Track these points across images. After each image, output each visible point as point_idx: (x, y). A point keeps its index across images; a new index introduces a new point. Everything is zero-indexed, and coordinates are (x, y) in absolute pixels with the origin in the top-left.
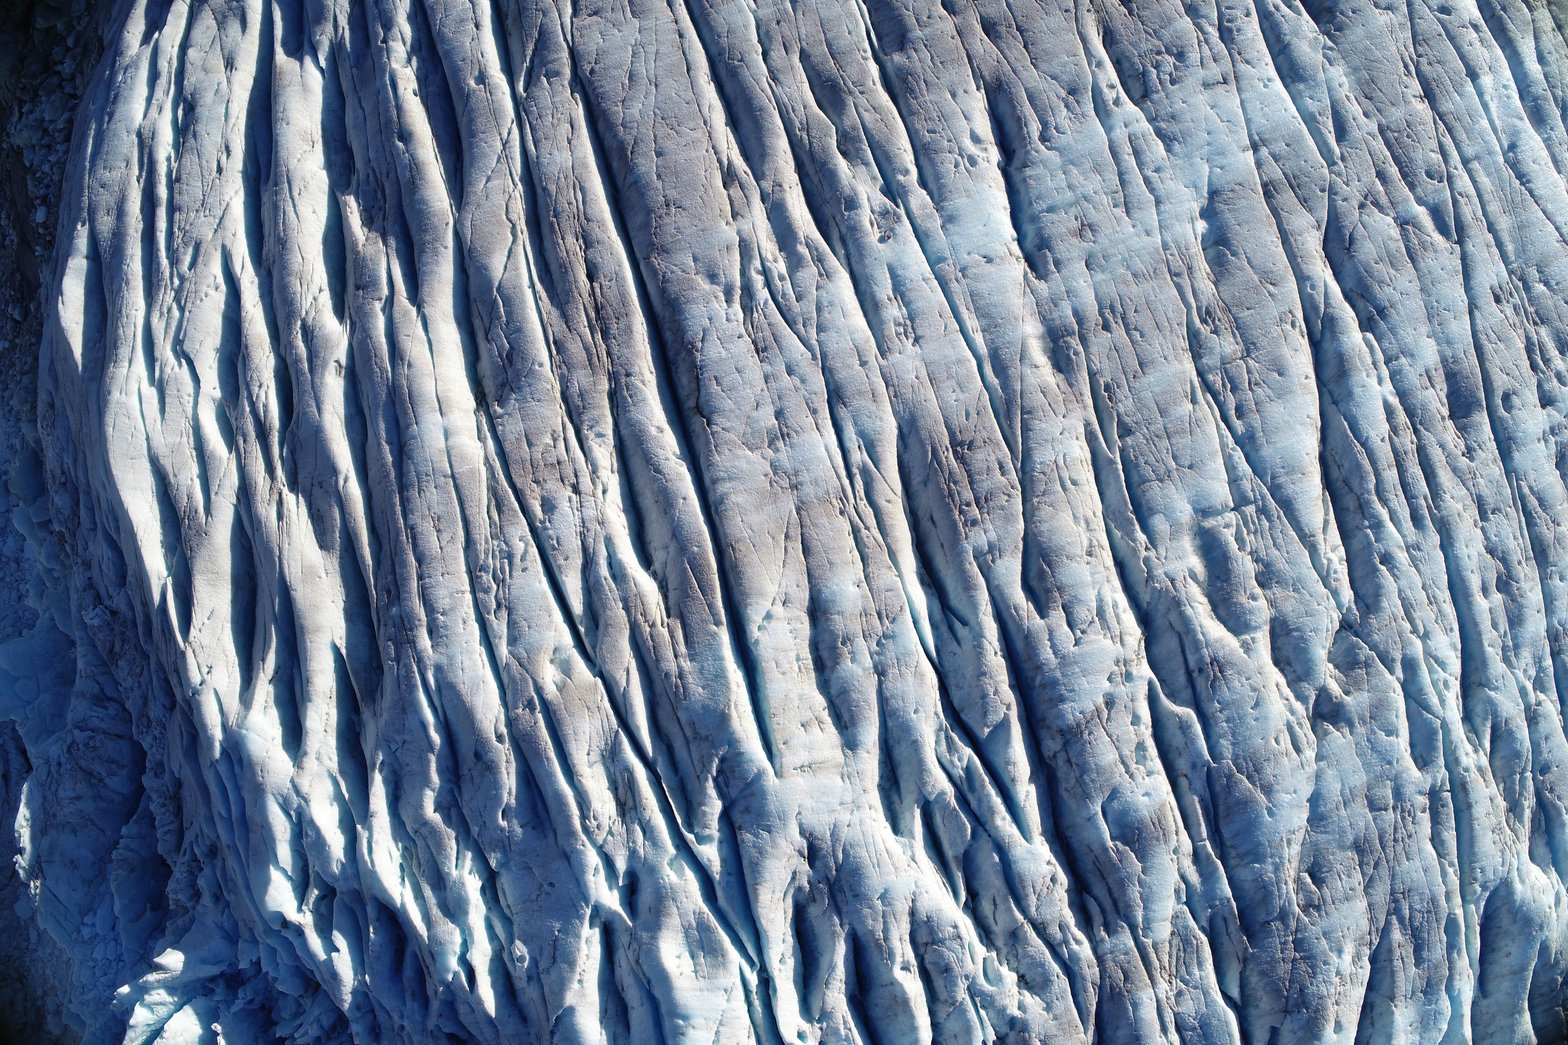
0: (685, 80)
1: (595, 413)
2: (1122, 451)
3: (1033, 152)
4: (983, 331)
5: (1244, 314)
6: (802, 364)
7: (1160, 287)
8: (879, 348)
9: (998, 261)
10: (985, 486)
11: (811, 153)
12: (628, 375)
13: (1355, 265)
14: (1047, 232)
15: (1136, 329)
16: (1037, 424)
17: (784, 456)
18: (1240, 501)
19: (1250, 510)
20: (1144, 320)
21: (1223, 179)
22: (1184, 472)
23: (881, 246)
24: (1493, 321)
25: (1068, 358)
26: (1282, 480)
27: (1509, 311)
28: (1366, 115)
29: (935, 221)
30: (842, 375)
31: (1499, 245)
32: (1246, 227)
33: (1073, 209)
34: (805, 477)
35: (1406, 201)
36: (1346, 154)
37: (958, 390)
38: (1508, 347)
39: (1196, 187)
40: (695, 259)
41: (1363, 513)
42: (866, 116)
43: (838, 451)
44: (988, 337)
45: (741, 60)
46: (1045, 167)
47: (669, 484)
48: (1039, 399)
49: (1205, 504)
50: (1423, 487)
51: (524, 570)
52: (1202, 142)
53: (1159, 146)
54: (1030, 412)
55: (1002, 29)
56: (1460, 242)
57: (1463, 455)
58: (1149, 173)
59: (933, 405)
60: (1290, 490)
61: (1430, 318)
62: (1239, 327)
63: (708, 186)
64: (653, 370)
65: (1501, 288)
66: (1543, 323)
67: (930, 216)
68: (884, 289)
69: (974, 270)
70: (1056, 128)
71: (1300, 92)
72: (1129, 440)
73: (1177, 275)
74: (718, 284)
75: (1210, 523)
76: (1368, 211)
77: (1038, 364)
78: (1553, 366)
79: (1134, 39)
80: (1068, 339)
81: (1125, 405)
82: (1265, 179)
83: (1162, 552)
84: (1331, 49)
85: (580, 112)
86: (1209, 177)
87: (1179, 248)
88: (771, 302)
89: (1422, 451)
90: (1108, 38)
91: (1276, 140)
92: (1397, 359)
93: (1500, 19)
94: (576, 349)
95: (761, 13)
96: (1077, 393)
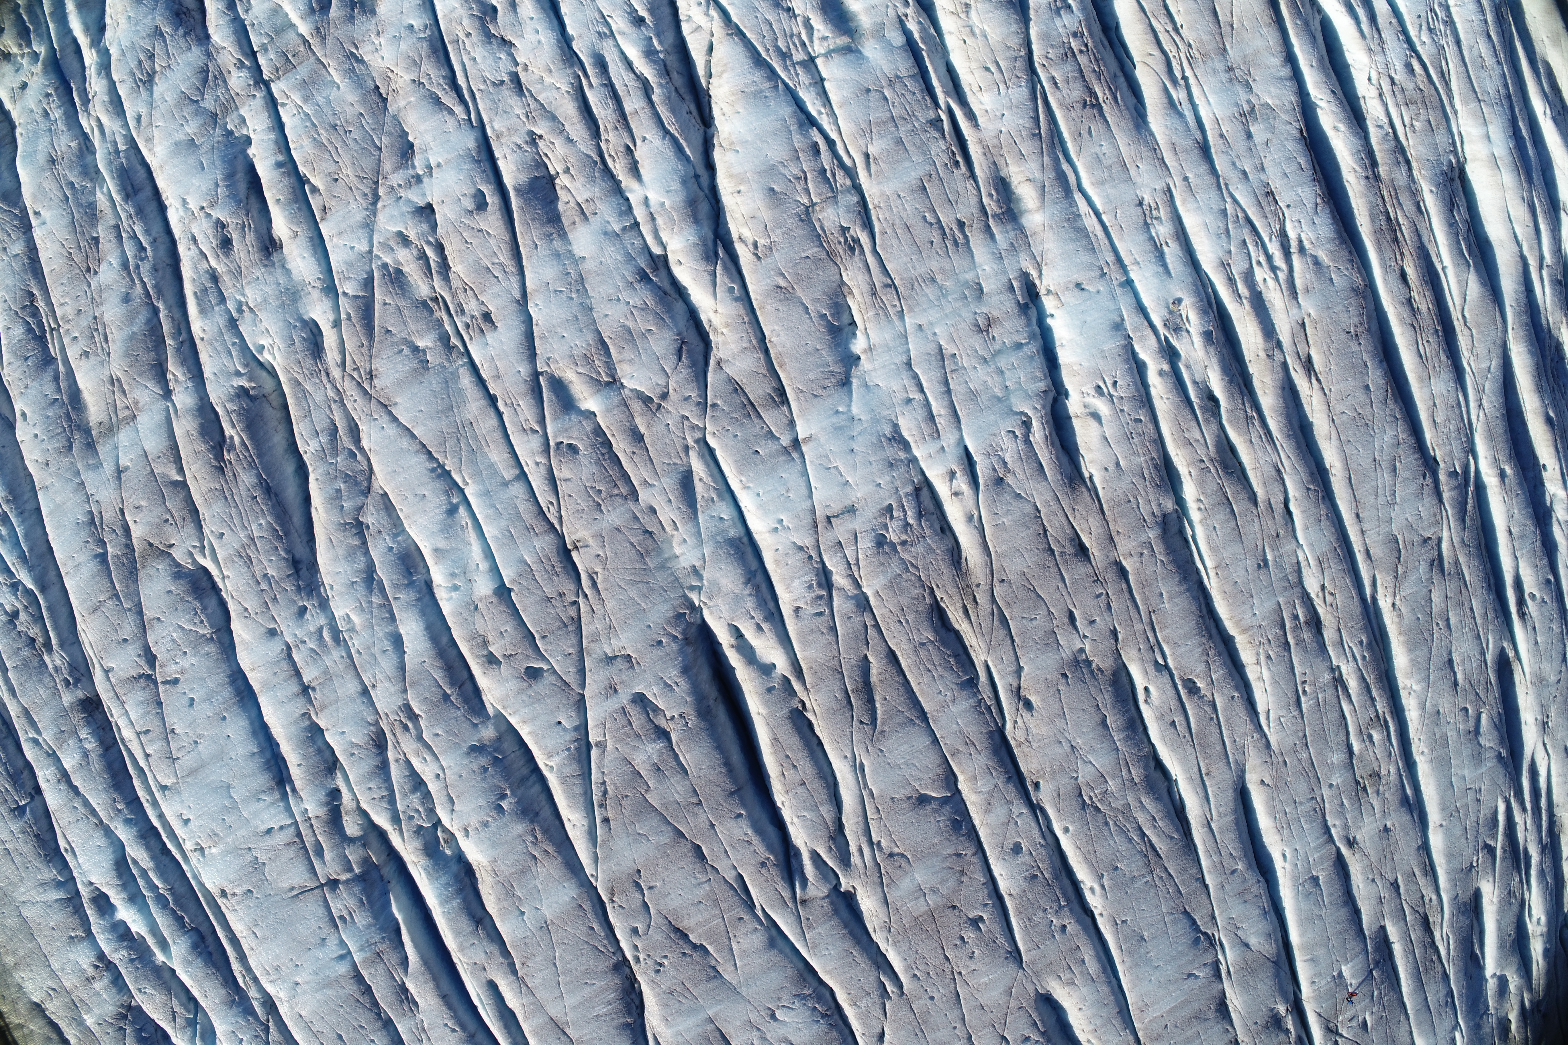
0: (1353, 466)
1: (1386, 146)
2: (937, 105)
3: (1039, 407)
4: (1079, 216)
5: (812, 251)
6: (1237, 179)
7: (907, 269)
8: (1172, 196)
9: (1071, 286)
10: (1069, 67)
11: (1242, 393)
12: (1367, 178)
13: (676, 325)
14: (1023, 321)
15: (931, 224)
16: (1026, 122)
17: (1243, 96)
18: (810, 63)
19: (799, 56)
20: (923, 234)
21: (835, 400)
22: (875, 85)
23: (1179, 295)
24: (496, 289)
25: (997, 190)
26: (767, 85)
27: (472, 307)
28: (653, 511)
29: (1131, 324)
30: (1203, 168)
31: (481, 382)
32: (809, 348)
33: (997, 347)
34: (1224, 77)
35: (608, 410)
36: (682, 455)
37: (1101, 156)
38: (478, 261)
39: (867, 386)
40: (1331, 280)
41: (665, 66)
42: (1198, 436)
43: (1197, 102)
44: (1075, 209)
45: (1308, 489)
46: (1026, 392)
47: (1325, 80)
48: (1027, 147)
49: (850, 57)
50: (592, 97)
51: (1419, 16)
52: (860, 439)
53: (908, 429)
54: (1034, 135)
55: (1069, 550)
56: (536, 375)
57: (541, 137)
58: (918, 396)
59: (1122, 140)
60: (758, 76)
61: (581, 279)
62: (818, 238)
63: (1328, 353)
64: (1346, 184)
65: (482, 331)
66: (424, 303)
67: (1136, 329)
68: (1172, 252)
69: (1093, 274)
70: (1016, 437)
71: (734, 526)
72: (932, 114)
73: (889, 286)
74: (1312, 256)
75: (843, 40)
76: (659, 391)
77: (1028, 183)
78: (415, 252)
79: (930, 558)
80: (998, 211)
81: (939, 149)
82: (785, 409)
83: (891, 12)
84: (692, 588)
85: (1429, 435)
86: (851, 401)
87: (887, 315)
88: (1266, 239)
89: (595, 133)
90: (956, 557)
91: (771, 456)
92: (624, 229)
93: (453, 681)
94: (1408, 206)
95: (1294, 545)
96: (989, 155)
